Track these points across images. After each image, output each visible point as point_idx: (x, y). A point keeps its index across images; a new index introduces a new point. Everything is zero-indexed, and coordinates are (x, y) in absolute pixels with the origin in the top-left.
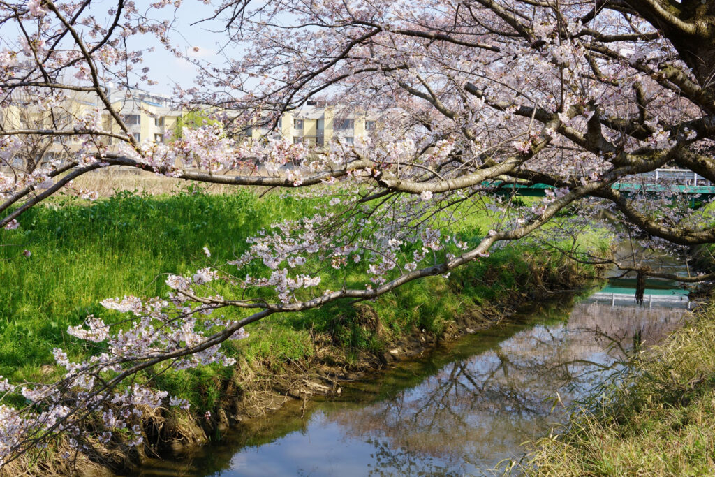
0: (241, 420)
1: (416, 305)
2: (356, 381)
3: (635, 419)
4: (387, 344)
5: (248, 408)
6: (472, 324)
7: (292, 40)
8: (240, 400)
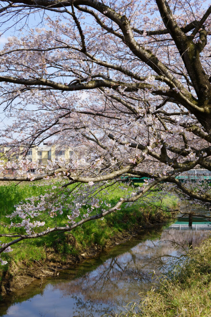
0: (12, 290)
1: (92, 233)
2: (66, 269)
3: (188, 280)
4: (80, 251)
5: (15, 284)
6: (118, 241)
7: (35, 116)
8: (12, 281)
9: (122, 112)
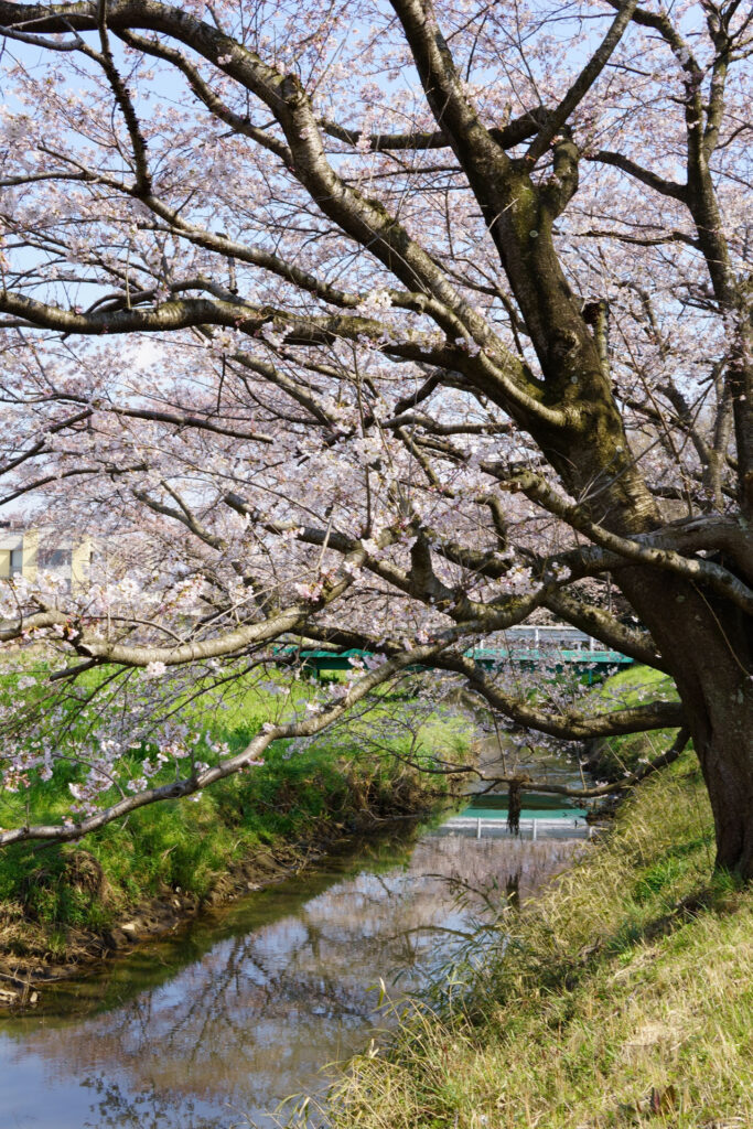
1: (165, 848)
2: (63, 980)
3: (498, 1015)
4: (118, 915)
6: (257, 876)
9: (280, 416)
